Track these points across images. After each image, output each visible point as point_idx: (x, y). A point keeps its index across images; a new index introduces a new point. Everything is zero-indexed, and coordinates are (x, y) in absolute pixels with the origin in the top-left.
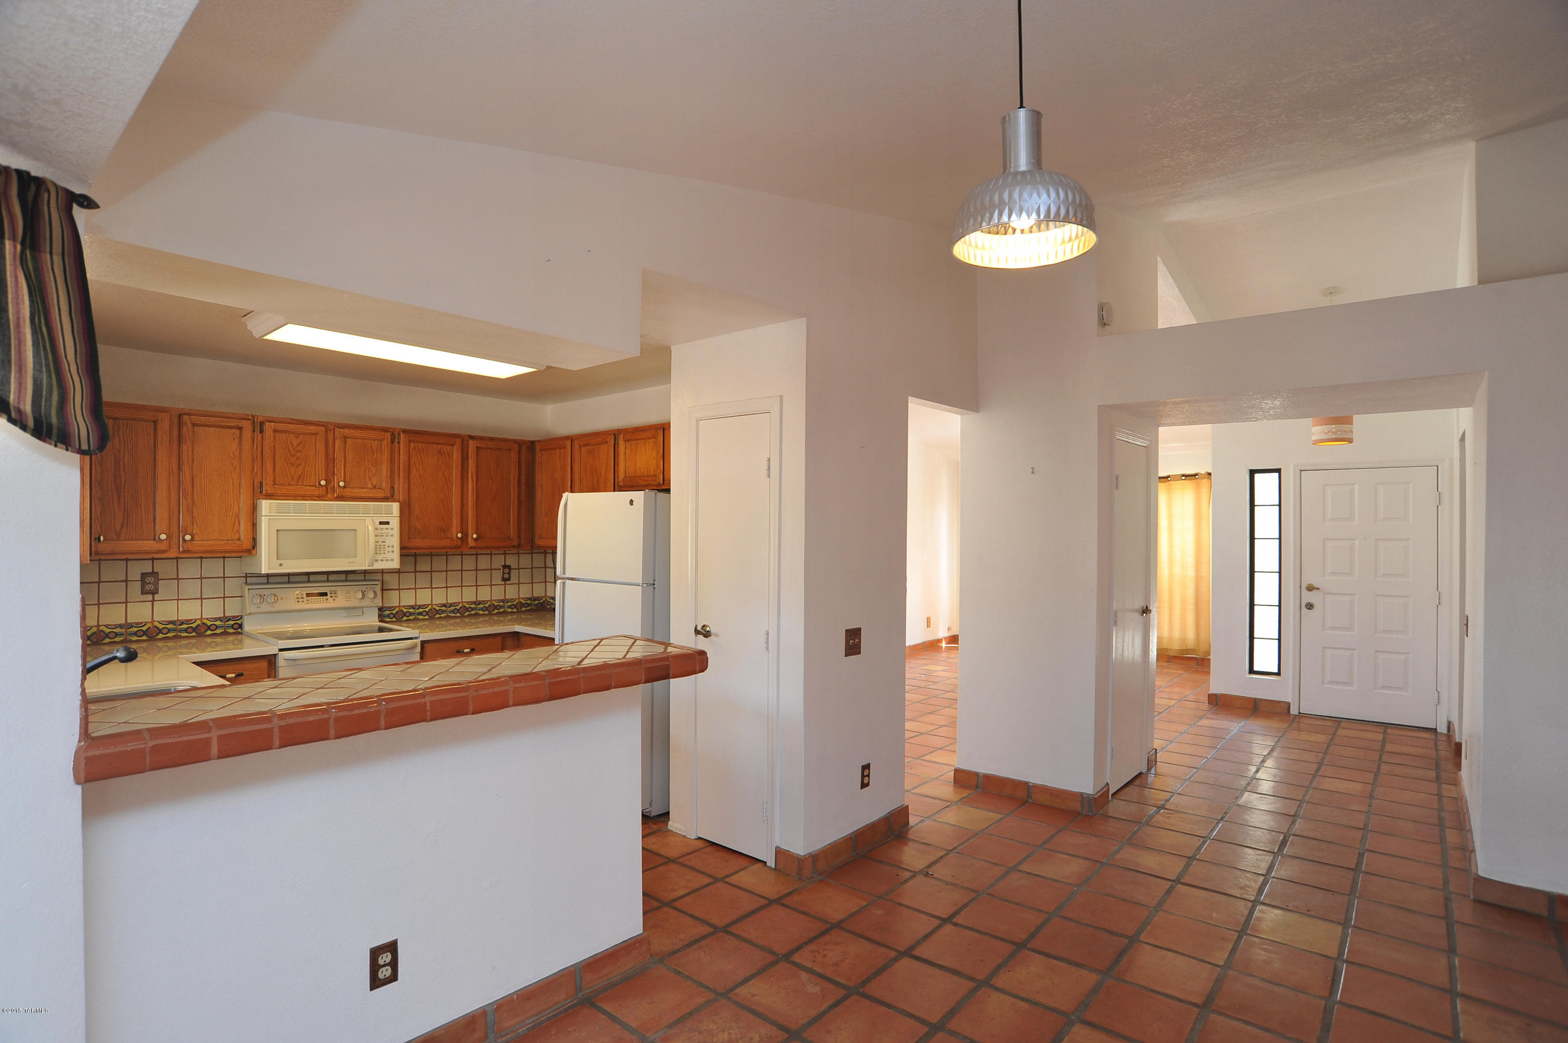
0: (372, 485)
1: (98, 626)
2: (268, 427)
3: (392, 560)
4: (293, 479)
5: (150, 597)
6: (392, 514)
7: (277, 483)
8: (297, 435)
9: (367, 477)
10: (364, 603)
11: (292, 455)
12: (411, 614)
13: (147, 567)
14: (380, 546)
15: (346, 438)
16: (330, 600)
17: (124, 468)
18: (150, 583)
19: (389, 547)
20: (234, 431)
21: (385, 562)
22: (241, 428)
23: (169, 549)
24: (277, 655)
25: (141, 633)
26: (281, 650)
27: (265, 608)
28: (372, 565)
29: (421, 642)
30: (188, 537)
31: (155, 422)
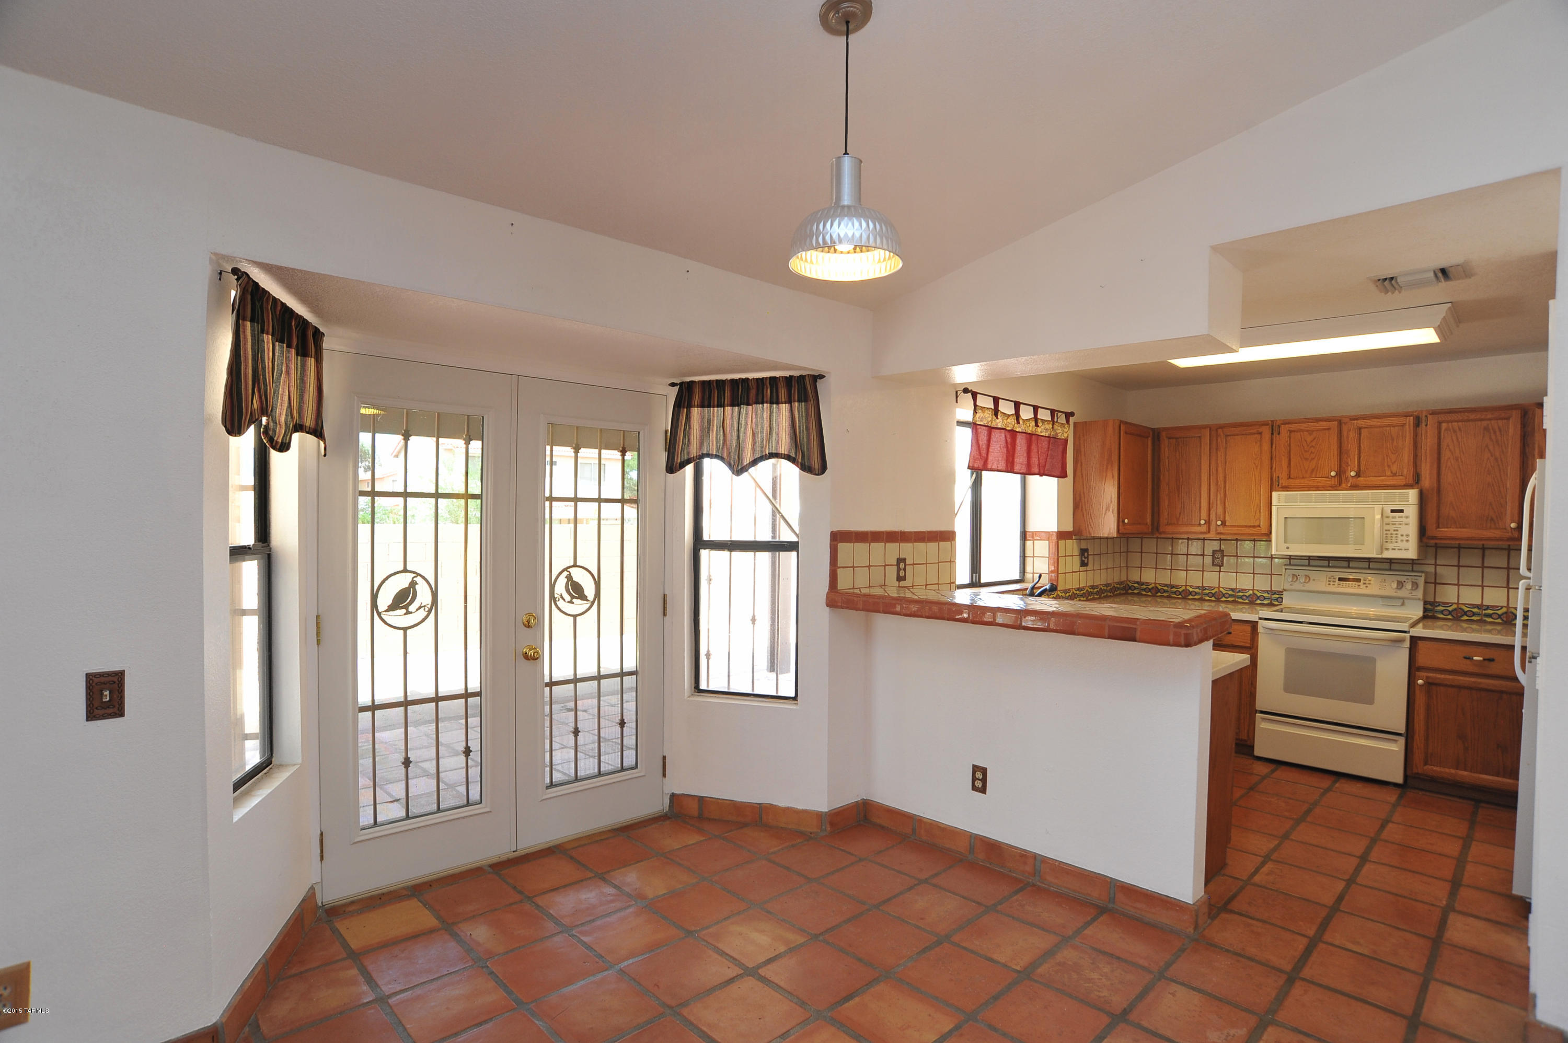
0: (1392, 472)
1: (1186, 586)
2: (1285, 428)
3: (1407, 550)
4: (1306, 472)
5: (1217, 569)
6: (1408, 501)
7: (1291, 477)
8: (1310, 432)
9: (1386, 464)
10: (1402, 593)
11: (1306, 451)
13: (1215, 545)
14: (1392, 534)
15: (1360, 429)
16: (1363, 586)
17: (1182, 472)
18: (1218, 558)
19: (1402, 535)
20: (1257, 435)
21: (1397, 551)
22: (1260, 433)
23: (1209, 532)
24: (1257, 622)
25: (1211, 595)
26: (1260, 619)
27: (1297, 586)
28: (1382, 553)
29: (1411, 637)
30: (1219, 523)
31: (1200, 437)
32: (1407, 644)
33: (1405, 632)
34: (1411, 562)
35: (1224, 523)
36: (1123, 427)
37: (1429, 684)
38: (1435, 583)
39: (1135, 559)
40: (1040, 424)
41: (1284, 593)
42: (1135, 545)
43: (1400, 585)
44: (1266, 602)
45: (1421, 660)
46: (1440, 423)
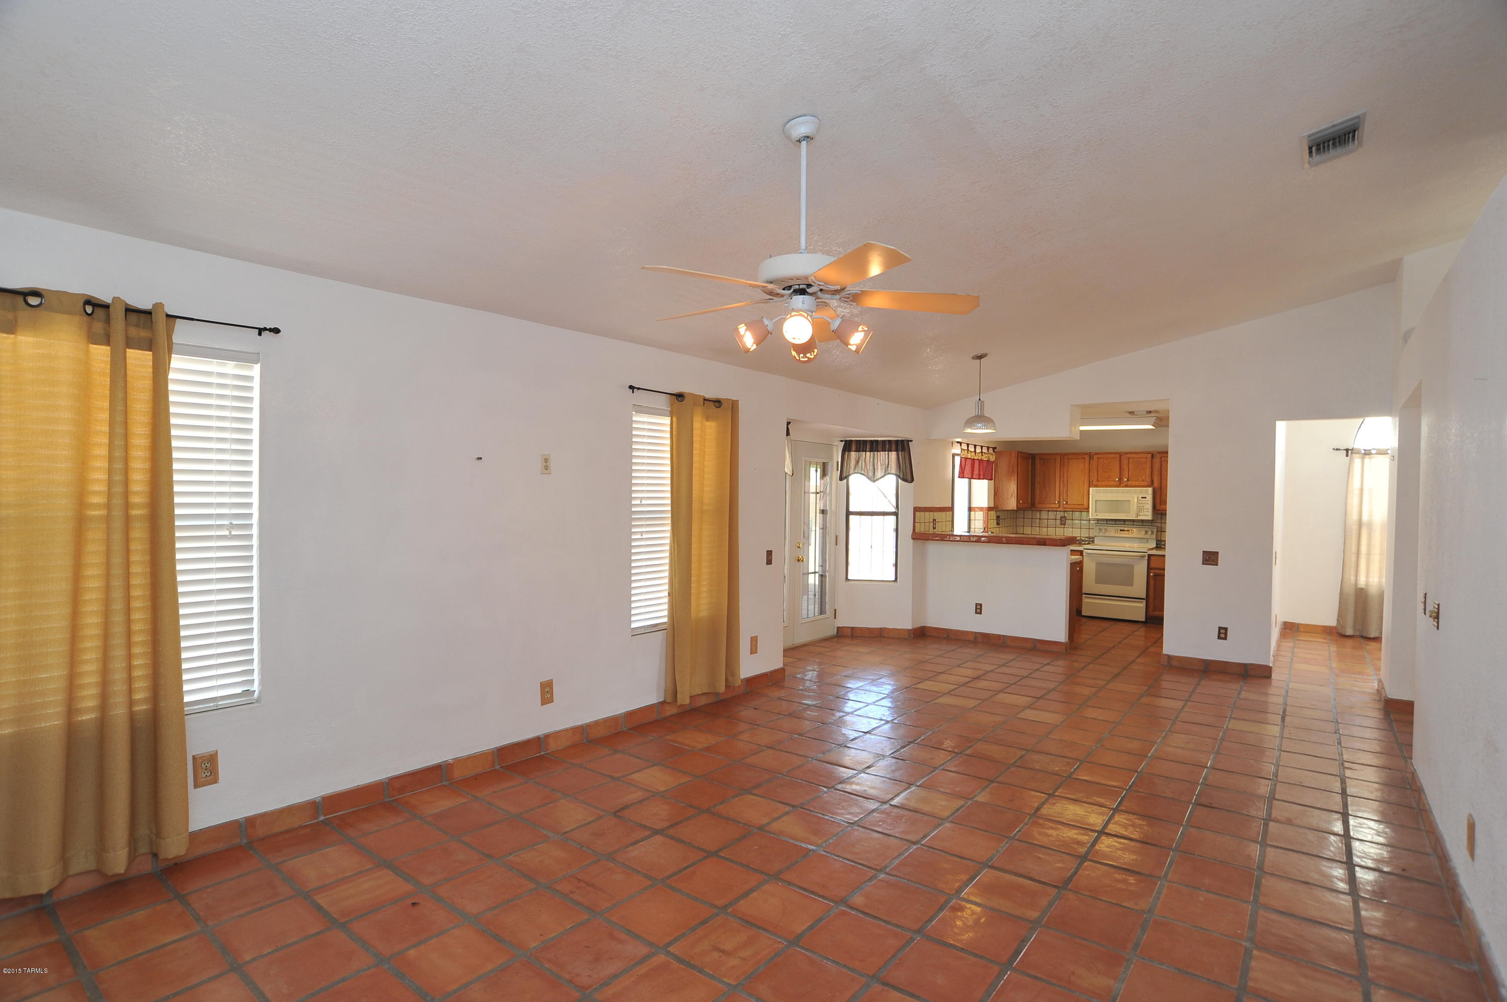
0: (1142, 479)
2: (1095, 457)
3: (1148, 516)
4: (1105, 478)
5: (1063, 526)
6: (1148, 493)
7: (1099, 480)
8: (1107, 459)
9: (1140, 476)
11: (1105, 468)
13: (1062, 514)
14: (1141, 508)
15: (1129, 458)
16: (1130, 533)
17: (1046, 477)
18: (1063, 521)
19: (1146, 509)
20: (1082, 460)
21: (1144, 516)
22: (1084, 459)
23: (1059, 507)
24: (1083, 551)
26: (1085, 549)
27: (1101, 534)
28: (1137, 517)
29: (1148, 555)
30: (1065, 503)
31: (1055, 459)
32: (1147, 558)
33: (1146, 553)
34: (1150, 521)
35: (1067, 503)
36: (1019, 454)
37: (1155, 575)
38: (1161, 531)
39: (1020, 522)
40: (983, 454)
41: (1095, 538)
42: (1020, 514)
43: (1146, 532)
44: (1086, 543)
45: (1152, 565)
46: (1161, 458)
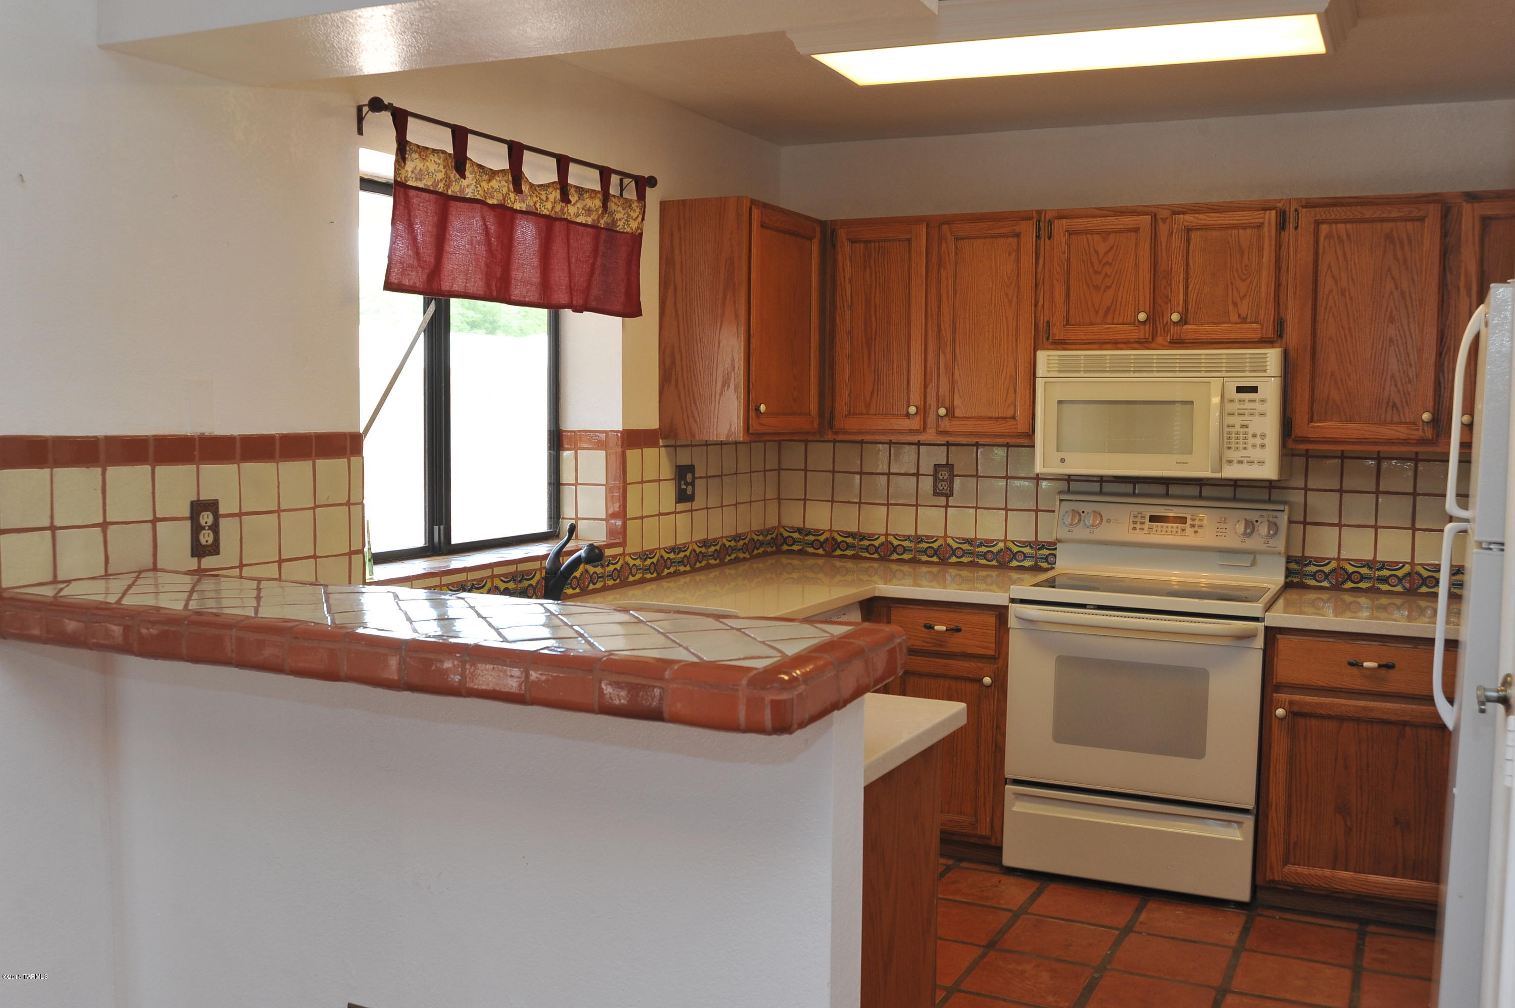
0: (1239, 315)
1: (887, 535)
2: (1060, 227)
3: (1261, 463)
4: (1097, 312)
5: (942, 501)
6: (1265, 371)
7: (1072, 321)
8: (1104, 235)
9: (1230, 300)
10: (1253, 543)
11: (1096, 272)
12: (1363, 578)
13: (938, 456)
14: (1237, 433)
15: (1188, 231)
16: (1190, 531)
17: (875, 310)
18: (943, 480)
19: (1254, 436)
20: (1010, 240)
21: (1245, 465)
22: (1018, 235)
23: (925, 429)
24: (1007, 607)
25: (930, 552)
26: (1013, 601)
27: (1080, 533)
28: (1220, 470)
29: (1267, 628)
30: (942, 411)
31: (909, 240)
32: (1259, 642)
33: (1256, 619)
34: (1267, 484)
35: (950, 413)
36: (756, 213)
37: (1295, 714)
38: (1305, 523)
39: (794, 483)
40: (573, 199)
41: (1059, 546)
42: (794, 455)
43: (1251, 527)
44: (1027, 563)
45: (1284, 672)
46: (1318, 223)
